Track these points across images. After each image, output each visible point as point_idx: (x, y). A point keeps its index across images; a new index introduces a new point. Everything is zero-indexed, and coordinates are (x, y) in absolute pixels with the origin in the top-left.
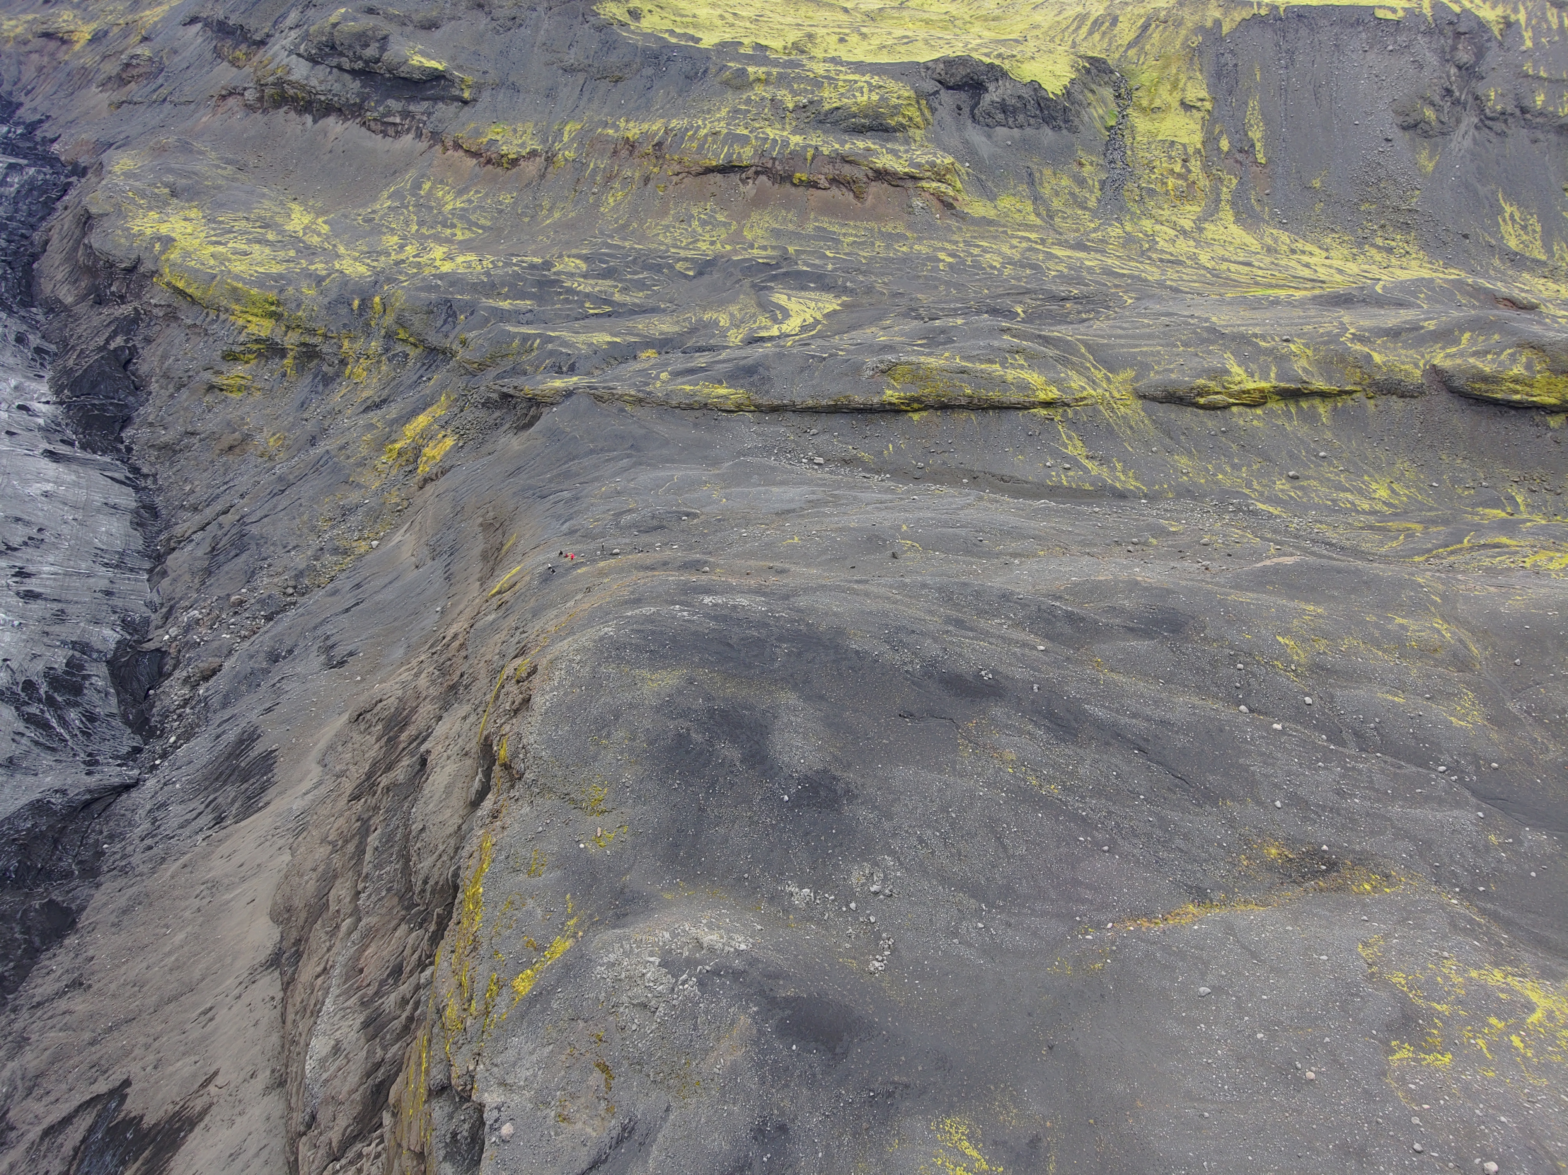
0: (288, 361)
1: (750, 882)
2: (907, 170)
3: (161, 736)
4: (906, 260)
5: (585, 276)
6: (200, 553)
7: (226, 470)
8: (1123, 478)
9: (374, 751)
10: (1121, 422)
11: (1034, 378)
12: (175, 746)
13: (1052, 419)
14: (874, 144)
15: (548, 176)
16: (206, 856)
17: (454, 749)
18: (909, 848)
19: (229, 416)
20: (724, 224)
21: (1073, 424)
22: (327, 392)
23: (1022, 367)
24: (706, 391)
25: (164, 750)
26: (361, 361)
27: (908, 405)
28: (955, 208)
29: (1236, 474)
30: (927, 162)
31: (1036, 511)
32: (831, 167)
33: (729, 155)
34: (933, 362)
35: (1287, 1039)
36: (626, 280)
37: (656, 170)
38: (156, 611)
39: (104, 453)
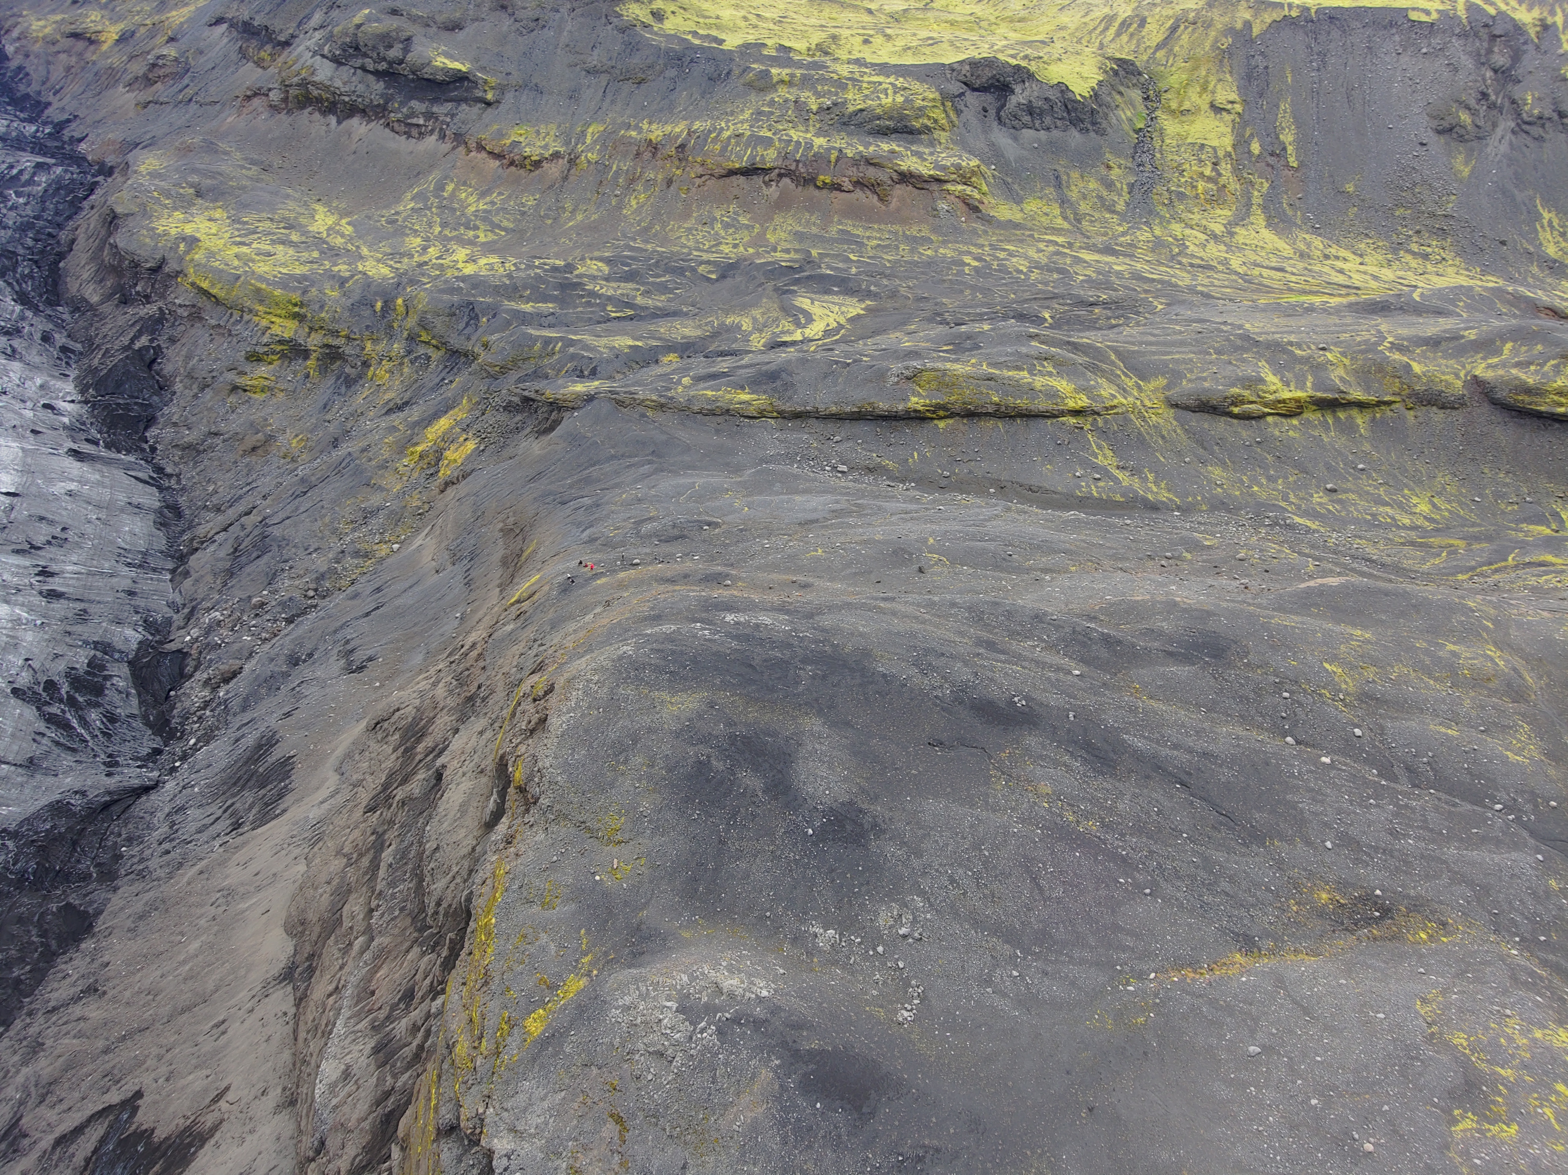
0: (311, 363)
1: (773, 921)
2: (932, 173)
3: (181, 738)
4: (930, 263)
5: (607, 279)
6: (222, 554)
7: (249, 470)
8: (1155, 489)
9: (391, 761)
10: (1152, 432)
11: (1063, 385)
12: (195, 749)
13: (1082, 428)
14: (899, 146)
15: (571, 178)
16: (223, 863)
17: (470, 766)
18: (940, 888)
19: (252, 417)
20: (747, 227)
21: (1103, 433)
22: (349, 394)
23: (1050, 374)
24: (728, 396)
25: (184, 752)
26: (384, 362)
27: (934, 412)
28: (980, 211)
29: (1272, 485)
30: (952, 165)
31: (1066, 522)
32: (855, 169)
33: (752, 157)
34: (959, 368)
35: (1344, 1106)
36: (648, 283)
37: (678, 172)
38: (178, 612)
39: (128, 452)
